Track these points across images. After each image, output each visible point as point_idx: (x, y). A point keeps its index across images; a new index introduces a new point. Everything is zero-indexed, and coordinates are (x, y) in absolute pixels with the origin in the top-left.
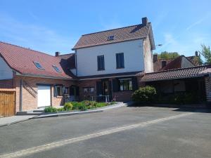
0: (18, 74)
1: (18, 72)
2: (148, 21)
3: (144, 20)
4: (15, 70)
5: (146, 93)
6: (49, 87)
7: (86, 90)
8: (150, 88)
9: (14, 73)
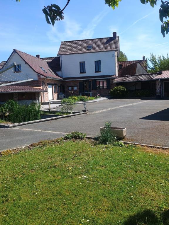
0: (42, 77)
1: (43, 75)
2: (117, 36)
3: (115, 34)
4: (39, 74)
5: (120, 90)
6: (51, 86)
7: (70, 88)
8: (122, 87)
9: (38, 76)
